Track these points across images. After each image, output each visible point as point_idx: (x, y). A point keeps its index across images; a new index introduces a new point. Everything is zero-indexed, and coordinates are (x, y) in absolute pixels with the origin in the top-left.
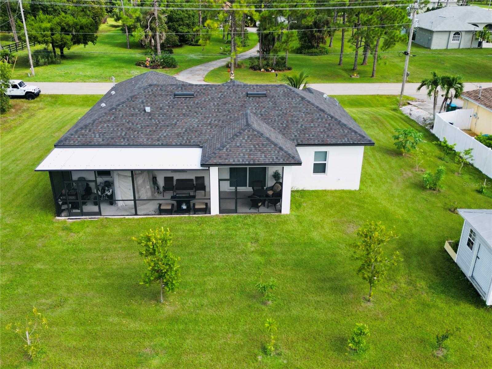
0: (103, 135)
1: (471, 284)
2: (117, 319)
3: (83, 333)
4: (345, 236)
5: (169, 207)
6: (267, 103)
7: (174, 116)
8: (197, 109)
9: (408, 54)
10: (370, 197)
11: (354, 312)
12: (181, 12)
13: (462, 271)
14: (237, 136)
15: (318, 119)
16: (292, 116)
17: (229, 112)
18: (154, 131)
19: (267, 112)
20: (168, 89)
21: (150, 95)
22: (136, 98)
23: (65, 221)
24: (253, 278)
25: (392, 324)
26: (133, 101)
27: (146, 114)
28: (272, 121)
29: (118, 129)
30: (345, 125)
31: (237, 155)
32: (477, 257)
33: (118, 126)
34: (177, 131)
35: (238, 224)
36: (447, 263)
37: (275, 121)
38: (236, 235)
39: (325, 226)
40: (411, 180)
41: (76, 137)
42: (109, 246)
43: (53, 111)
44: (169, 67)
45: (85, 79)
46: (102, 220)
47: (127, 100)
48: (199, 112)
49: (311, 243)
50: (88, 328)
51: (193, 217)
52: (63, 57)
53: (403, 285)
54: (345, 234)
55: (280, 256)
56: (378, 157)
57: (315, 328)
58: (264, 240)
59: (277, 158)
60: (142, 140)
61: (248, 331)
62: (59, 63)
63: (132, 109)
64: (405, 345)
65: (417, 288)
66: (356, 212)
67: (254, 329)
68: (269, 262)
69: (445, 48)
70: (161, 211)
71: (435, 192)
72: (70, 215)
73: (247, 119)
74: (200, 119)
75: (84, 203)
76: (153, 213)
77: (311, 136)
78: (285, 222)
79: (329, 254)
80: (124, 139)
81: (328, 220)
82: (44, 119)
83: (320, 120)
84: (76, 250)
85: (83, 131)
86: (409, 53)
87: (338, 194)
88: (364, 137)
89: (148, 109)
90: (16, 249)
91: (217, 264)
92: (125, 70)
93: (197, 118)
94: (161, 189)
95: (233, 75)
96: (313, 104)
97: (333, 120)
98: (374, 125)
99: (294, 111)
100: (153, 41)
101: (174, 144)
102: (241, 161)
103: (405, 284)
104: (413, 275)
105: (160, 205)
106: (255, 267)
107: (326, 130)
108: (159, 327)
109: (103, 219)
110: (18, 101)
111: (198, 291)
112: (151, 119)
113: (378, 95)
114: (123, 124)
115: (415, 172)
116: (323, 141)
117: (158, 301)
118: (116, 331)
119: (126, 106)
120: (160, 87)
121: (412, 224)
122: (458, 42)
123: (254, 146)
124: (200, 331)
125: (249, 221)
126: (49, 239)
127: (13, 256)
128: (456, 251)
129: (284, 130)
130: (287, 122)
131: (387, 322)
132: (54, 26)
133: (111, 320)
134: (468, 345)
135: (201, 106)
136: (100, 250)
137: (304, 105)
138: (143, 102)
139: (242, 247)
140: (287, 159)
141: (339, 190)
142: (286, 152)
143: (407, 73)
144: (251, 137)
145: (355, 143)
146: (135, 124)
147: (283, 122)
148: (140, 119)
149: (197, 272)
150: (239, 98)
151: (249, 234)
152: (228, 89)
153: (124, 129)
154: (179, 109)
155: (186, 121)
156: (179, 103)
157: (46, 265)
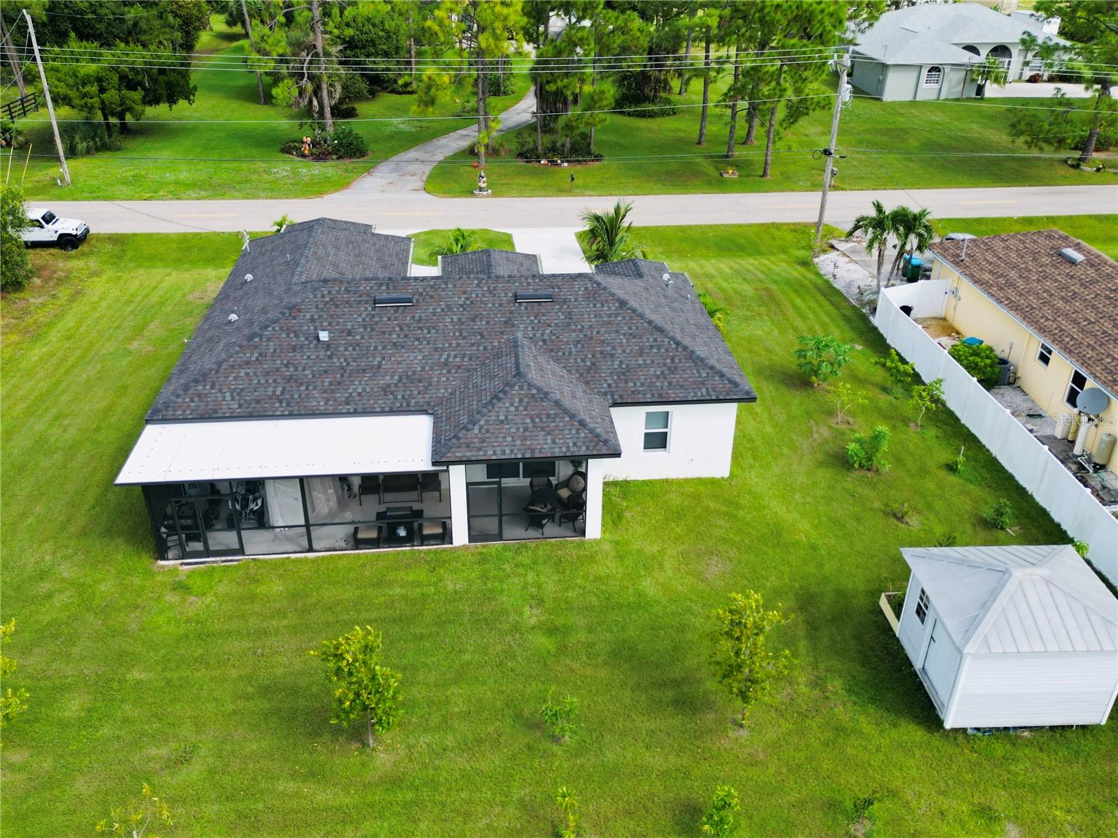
0: (239, 394)
1: (921, 683)
2: (291, 784)
3: (233, 817)
4: (702, 586)
5: (374, 535)
6: (556, 316)
7: (376, 348)
8: (420, 332)
9: (830, 154)
10: (750, 492)
11: (715, 752)
12: (371, 27)
13: (906, 656)
14: (500, 399)
15: (652, 347)
16: (603, 342)
17: (483, 337)
18: (339, 384)
19: (554, 335)
20: (361, 288)
21: (327, 302)
22: (299, 311)
23: (175, 569)
24: (534, 687)
25: (780, 773)
26: (294, 318)
27: (320, 346)
28: (564, 354)
29: (267, 381)
30: (702, 360)
31: (501, 439)
32: (932, 638)
33: (268, 373)
34: (382, 382)
35: (505, 566)
36: (882, 637)
37: (570, 353)
38: (502, 592)
39: (667, 566)
40: (827, 448)
41: (187, 400)
42: (265, 624)
43: (119, 278)
44: (351, 157)
45: (179, 191)
46: (247, 565)
47: (280, 316)
48: (425, 338)
49: (641, 603)
50: (241, 806)
51: (420, 551)
52: (125, 130)
53: (803, 689)
54: (702, 581)
55: (583, 636)
56: (768, 394)
57: (646, 788)
58: (555, 599)
59: (575, 444)
60: (315, 403)
61: (528, 798)
62: (119, 149)
63: (292, 335)
64: (801, 816)
65: (828, 694)
66: (723, 530)
67: (538, 795)
68: (562, 650)
69: (910, 98)
70: (358, 543)
71: (870, 474)
72: (184, 555)
73: (517, 356)
74: (426, 353)
75: (209, 527)
76: (343, 545)
77: (638, 384)
78: (592, 558)
79: (672, 627)
80: (280, 401)
81: (672, 551)
82: (104, 304)
83: (655, 350)
84: (204, 636)
85: (200, 388)
86: (833, 151)
87: (689, 489)
88: (736, 385)
89: (324, 336)
90: (88, 638)
91: (467, 657)
92: (260, 165)
93: (420, 351)
94: (356, 489)
95: (485, 179)
96: (641, 316)
97: (680, 349)
98: (762, 309)
99: (606, 332)
100: (315, 103)
101: (379, 410)
102: (508, 452)
103: (806, 686)
104: (822, 666)
105: (356, 530)
106: (539, 662)
107: (666, 372)
108: (369, 799)
109: (248, 561)
110: (45, 253)
111: (436, 719)
112: (330, 357)
113: (773, 224)
114: (278, 370)
115: (836, 426)
116: (660, 395)
117: (364, 744)
118: (293, 810)
119: (281, 328)
120: (346, 285)
121: (823, 552)
122: (936, 86)
123: (533, 420)
124: (443, 804)
125: (525, 558)
126: (150, 613)
127: (84, 653)
128: (898, 617)
129: (588, 373)
130: (594, 356)
131: (772, 770)
132: (104, 74)
133: (281, 788)
134: (910, 810)
135: (428, 325)
136: (248, 635)
137: (624, 318)
138: (312, 320)
139: (513, 618)
140: (594, 446)
141: (693, 479)
142: (591, 431)
143: (833, 171)
144: (526, 400)
145: (721, 397)
146: (300, 369)
147: (586, 356)
148: (309, 357)
149: (432, 678)
150: (501, 305)
151: (525, 587)
152: (478, 285)
153: (279, 381)
154: (384, 333)
155: (400, 359)
156: (385, 319)
157: (150, 671)
